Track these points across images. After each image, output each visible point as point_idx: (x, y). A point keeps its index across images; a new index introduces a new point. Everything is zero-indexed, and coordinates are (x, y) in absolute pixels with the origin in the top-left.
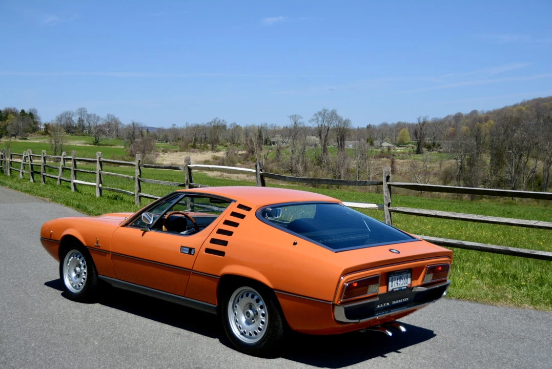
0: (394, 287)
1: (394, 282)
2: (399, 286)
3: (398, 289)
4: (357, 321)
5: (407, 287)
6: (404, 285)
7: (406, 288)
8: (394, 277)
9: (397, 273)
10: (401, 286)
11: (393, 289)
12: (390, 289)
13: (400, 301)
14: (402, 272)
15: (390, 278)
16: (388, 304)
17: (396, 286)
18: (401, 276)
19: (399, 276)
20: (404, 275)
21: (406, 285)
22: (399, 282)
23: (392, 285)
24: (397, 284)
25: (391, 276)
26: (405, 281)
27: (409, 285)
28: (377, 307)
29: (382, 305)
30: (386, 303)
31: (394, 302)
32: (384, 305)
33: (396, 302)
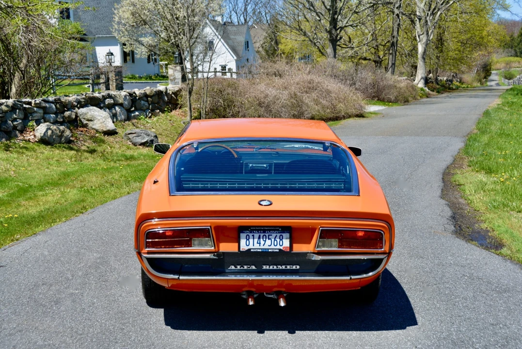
0: (251, 246)
1: (251, 240)
2: (262, 247)
3: (260, 250)
4: (176, 277)
5: (280, 250)
6: (273, 247)
7: (278, 250)
8: (251, 235)
9: (255, 230)
10: (266, 247)
11: (250, 249)
13: (280, 267)
14: (270, 230)
15: (243, 235)
16: (254, 267)
17: (257, 246)
18: (267, 235)
19: (262, 235)
20: (274, 235)
21: (278, 247)
22: (262, 242)
23: (248, 244)
24: (257, 243)
25: (244, 233)
26: (276, 241)
27: (284, 247)
28: (230, 268)
29: (240, 267)
30: (249, 266)
31: (268, 267)
32: (244, 267)
33: (271, 267)
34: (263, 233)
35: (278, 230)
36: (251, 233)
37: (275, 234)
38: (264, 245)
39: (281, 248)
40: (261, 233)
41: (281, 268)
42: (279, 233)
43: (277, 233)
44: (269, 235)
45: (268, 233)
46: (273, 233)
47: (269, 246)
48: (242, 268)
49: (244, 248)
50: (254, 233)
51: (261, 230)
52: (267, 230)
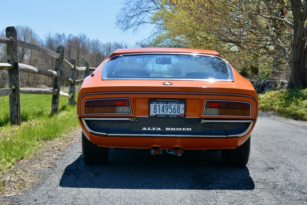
0: (158, 113)
1: (157, 109)
2: (165, 113)
3: (164, 116)
5: (178, 115)
6: (173, 113)
7: (176, 116)
8: (157, 105)
9: (161, 101)
10: (168, 113)
11: (157, 115)
12: (152, 113)
14: (171, 102)
15: (153, 105)
16: (159, 129)
17: (162, 113)
18: (169, 105)
21: (176, 114)
22: (165, 110)
23: (155, 112)
24: (162, 111)
25: (153, 103)
26: (175, 110)
27: (180, 114)
28: (143, 129)
29: (150, 129)
30: (156, 128)
31: (169, 129)
32: (152, 129)
33: (172, 129)
34: (166, 104)
35: (176, 102)
36: (158, 103)
37: (174, 105)
38: (166, 112)
39: (179, 114)
40: (164, 103)
41: (178, 130)
42: (177, 104)
43: (175, 104)
44: (170, 105)
45: (169, 104)
46: (173, 104)
47: (170, 113)
48: (151, 129)
49: (153, 114)
50: (160, 103)
51: (164, 102)
52: (169, 102)
